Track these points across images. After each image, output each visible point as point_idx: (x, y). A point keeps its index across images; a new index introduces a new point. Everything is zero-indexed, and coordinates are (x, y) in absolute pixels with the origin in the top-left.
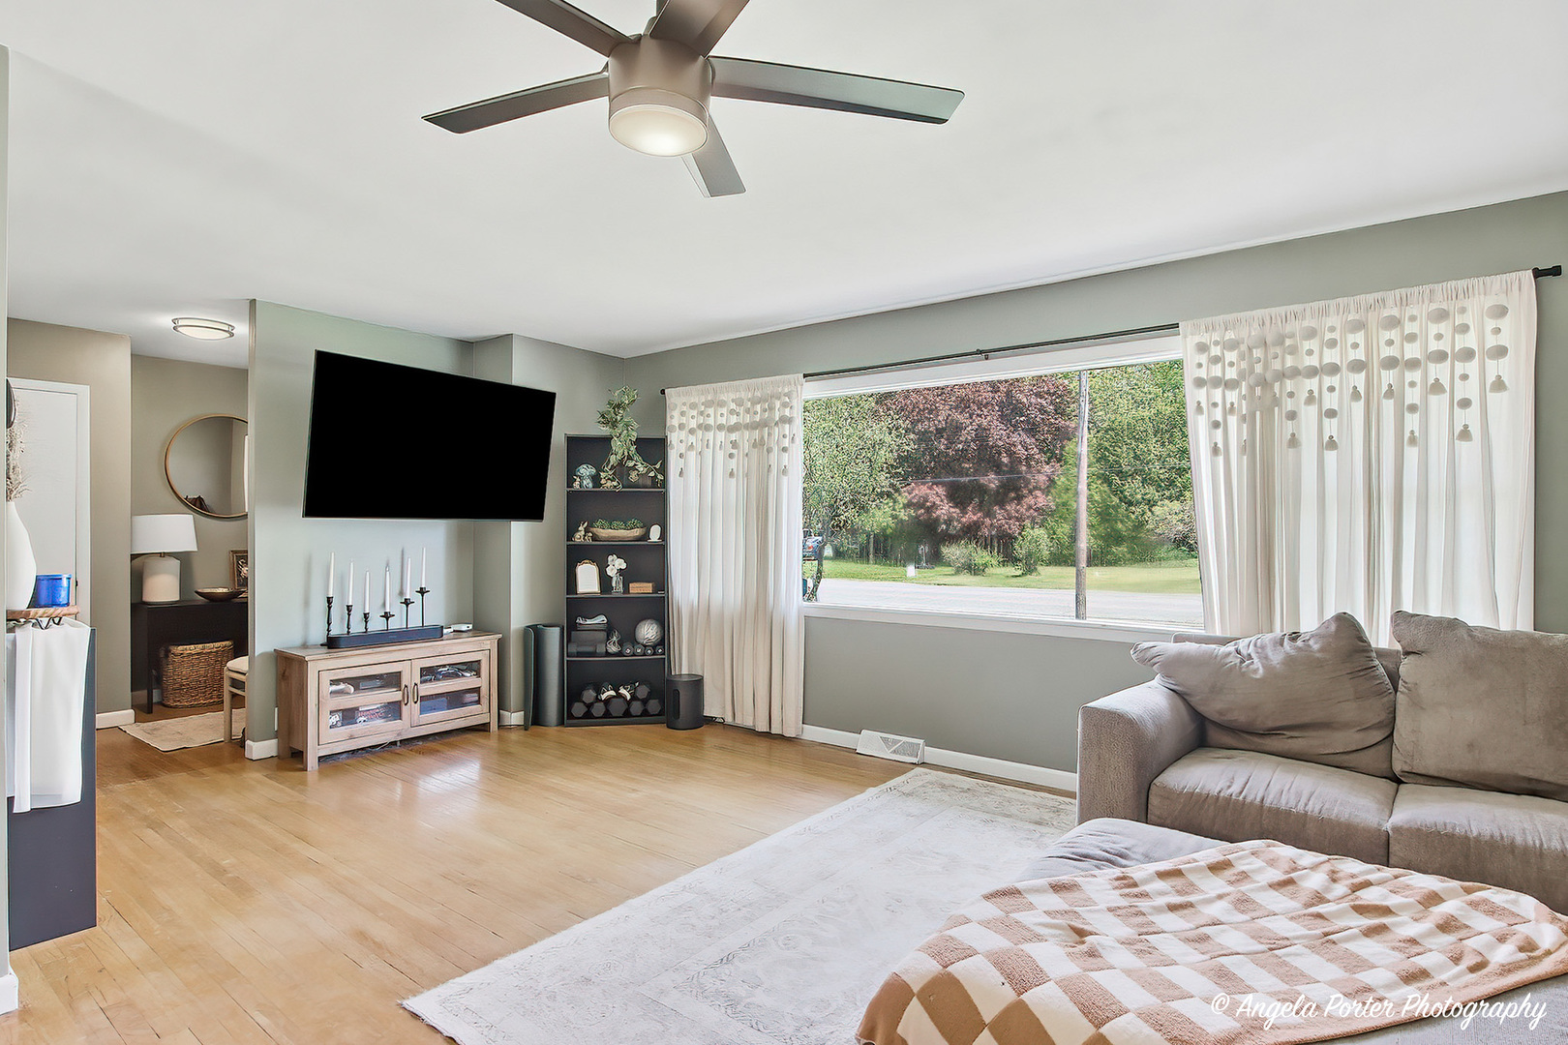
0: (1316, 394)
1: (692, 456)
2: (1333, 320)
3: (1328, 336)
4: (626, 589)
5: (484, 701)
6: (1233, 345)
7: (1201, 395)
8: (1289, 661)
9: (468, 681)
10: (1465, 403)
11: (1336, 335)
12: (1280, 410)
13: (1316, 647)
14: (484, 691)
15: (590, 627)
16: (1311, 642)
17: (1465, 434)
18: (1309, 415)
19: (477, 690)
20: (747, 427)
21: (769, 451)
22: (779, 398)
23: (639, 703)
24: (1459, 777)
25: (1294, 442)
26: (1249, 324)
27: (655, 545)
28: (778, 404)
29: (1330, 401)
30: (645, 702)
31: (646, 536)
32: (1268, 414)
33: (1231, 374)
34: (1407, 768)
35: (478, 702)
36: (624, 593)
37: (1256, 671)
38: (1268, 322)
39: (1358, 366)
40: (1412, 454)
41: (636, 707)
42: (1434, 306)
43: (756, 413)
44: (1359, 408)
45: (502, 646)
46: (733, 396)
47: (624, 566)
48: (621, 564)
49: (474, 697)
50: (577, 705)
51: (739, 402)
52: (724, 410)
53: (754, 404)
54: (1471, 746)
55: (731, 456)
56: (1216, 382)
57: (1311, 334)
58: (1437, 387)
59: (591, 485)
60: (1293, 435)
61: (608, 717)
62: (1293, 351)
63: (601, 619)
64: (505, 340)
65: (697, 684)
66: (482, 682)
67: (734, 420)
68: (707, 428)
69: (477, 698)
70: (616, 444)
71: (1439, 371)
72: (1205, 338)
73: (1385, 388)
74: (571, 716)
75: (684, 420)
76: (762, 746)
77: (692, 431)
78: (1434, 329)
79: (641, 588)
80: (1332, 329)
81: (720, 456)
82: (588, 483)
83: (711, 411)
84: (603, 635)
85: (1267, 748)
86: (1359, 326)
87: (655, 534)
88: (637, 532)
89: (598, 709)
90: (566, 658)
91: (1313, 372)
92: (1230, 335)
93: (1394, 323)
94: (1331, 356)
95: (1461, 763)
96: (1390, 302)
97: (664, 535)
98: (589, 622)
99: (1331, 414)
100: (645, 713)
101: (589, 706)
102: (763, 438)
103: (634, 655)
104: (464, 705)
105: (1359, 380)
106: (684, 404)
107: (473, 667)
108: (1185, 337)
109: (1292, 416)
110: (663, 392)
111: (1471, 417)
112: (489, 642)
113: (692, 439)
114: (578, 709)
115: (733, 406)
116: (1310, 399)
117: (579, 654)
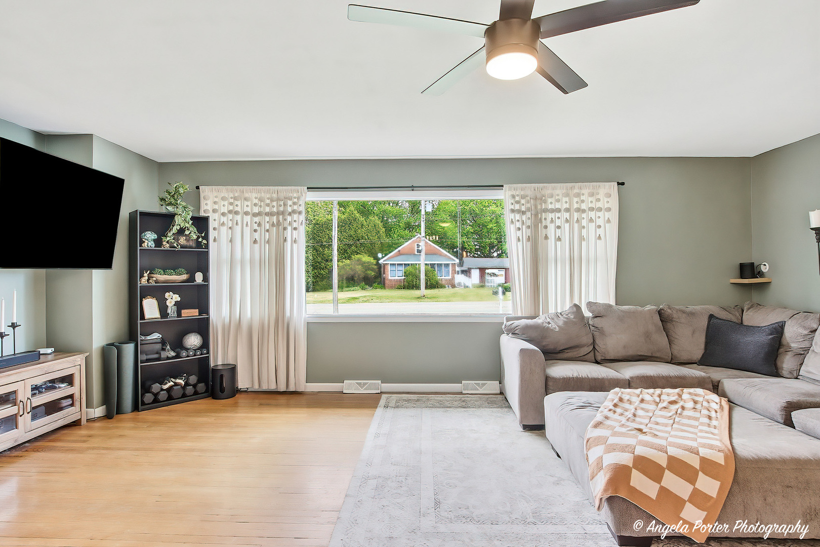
0: (554, 219)
1: (224, 230)
2: (558, 192)
3: (557, 198)
4: (179, 315)
5: (77, 404)
6: (523, 197)
7: (512, 216)
8: (565, 323)
9: (63, 390)
10: (599, 227)
11: (559, 197)
12: (541, 225)
13: (572, 317)
14: (77, 396)
15: (151, 341)
16: (569, 315)
17: (599, 238)
18: (551, 227)
19: (71, 397)
20: (267, 214)
21: (285, 229)
22: (290, 199)
23: (192, 387)
24: (620, 358)
25: (546, 237)
26: (530, 189)
27: (199, 286)
28: (290, 203)
29: (558, 223)
30: (195, 386)
31: (192, 279)
32: (536, 226)
33: (523, 209)
34: (603, 358)
35: (72, 405)
36: (178, 317)
37: (555, 328)
38: (536, 189)
39: (567, 210)
40: (584, 244)
41: (190, 390)
42: (589, 191)
43: (273, 206)
44: (567, 225)
45: (88, 361)
46: (254, 195)
47: (179, 299)
48: (177, 298)
49: (69, 401)
50: (148, 395)
51: (261, 200)
52: (249, 203)
53: (272, 201)
54: (624, 347)
55: (255, 231)
56: (519, 211)
57: (552, 196)
58: (591, 220)
59: (154, 245)
60: (546, 235)
61: (171, 399)
62: (545, 202)
63: (156, 336)
64: (88, 137)
65: (233, 369)
66: (74, 390)
67: (256, 210)
68: (237, 213)
69: (71, 402)
70: (178, 219)
71: (592, 214)
72: (514, 193)
73: (576, 219)
74: (143, 403)
75: (216, 207)
76: (282, 399)
77: (223, 214)
78: (590, 199)
79: (191, 313)
80: (558, 195)
81: (247, 231)
82: (152, 245)
83: (238, 203)
84: (159, 346)
85: (558, 358)
86: (567, 195)
87: (199, 277)
88: (184, 277)
89: (163, 396)
90: (140, 365)
91: (552, 211)
92: (522, 193)
93: (578, 195)
94: (558, 206)
95: (621, 353)
96: (576, 187)
97: (206, 278)
98: (149, 338)
99: (559, 227)
100: (196, 393)
101: (156, 395)
102: (279, 221)
103: (188, 356)
104: (61, 409)
105: (567, 215)
106: (216, 197)
107: (68, 380)
108: (505, 191)
109: (546, 227)
110: (198, 188)
111: (600, 232)
112: (79, 359)
113: (224, 219)
114: (149, 398)
115: (256, 201)
116: (552, 221)
117: (148, 360)
